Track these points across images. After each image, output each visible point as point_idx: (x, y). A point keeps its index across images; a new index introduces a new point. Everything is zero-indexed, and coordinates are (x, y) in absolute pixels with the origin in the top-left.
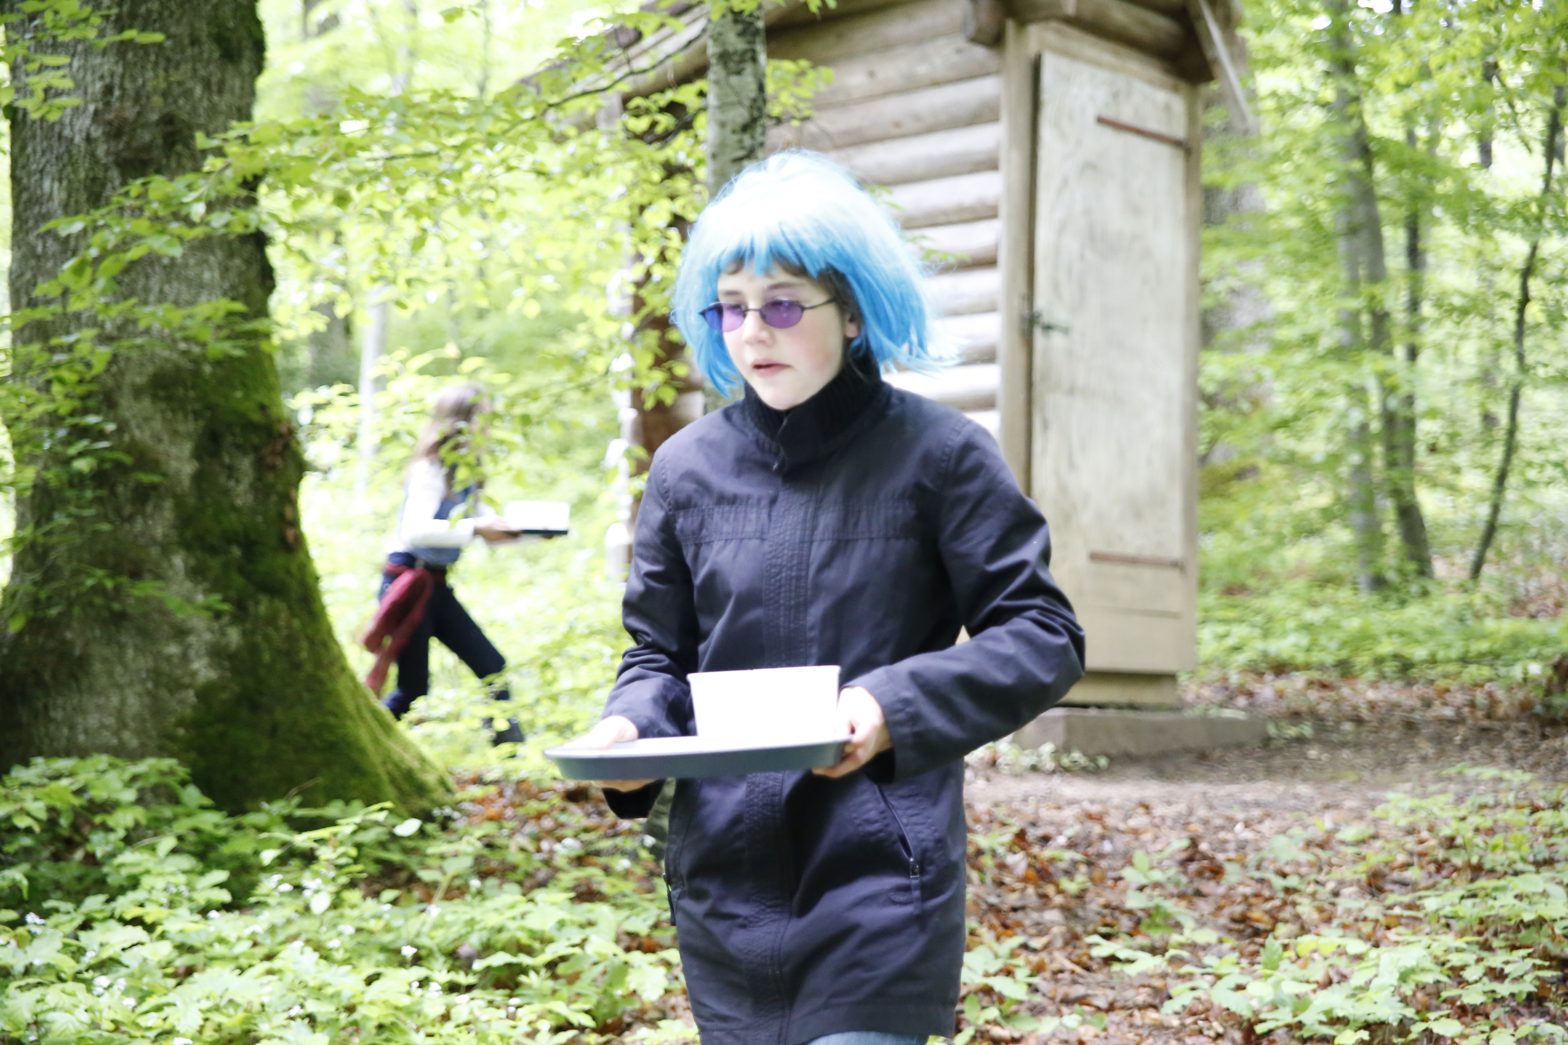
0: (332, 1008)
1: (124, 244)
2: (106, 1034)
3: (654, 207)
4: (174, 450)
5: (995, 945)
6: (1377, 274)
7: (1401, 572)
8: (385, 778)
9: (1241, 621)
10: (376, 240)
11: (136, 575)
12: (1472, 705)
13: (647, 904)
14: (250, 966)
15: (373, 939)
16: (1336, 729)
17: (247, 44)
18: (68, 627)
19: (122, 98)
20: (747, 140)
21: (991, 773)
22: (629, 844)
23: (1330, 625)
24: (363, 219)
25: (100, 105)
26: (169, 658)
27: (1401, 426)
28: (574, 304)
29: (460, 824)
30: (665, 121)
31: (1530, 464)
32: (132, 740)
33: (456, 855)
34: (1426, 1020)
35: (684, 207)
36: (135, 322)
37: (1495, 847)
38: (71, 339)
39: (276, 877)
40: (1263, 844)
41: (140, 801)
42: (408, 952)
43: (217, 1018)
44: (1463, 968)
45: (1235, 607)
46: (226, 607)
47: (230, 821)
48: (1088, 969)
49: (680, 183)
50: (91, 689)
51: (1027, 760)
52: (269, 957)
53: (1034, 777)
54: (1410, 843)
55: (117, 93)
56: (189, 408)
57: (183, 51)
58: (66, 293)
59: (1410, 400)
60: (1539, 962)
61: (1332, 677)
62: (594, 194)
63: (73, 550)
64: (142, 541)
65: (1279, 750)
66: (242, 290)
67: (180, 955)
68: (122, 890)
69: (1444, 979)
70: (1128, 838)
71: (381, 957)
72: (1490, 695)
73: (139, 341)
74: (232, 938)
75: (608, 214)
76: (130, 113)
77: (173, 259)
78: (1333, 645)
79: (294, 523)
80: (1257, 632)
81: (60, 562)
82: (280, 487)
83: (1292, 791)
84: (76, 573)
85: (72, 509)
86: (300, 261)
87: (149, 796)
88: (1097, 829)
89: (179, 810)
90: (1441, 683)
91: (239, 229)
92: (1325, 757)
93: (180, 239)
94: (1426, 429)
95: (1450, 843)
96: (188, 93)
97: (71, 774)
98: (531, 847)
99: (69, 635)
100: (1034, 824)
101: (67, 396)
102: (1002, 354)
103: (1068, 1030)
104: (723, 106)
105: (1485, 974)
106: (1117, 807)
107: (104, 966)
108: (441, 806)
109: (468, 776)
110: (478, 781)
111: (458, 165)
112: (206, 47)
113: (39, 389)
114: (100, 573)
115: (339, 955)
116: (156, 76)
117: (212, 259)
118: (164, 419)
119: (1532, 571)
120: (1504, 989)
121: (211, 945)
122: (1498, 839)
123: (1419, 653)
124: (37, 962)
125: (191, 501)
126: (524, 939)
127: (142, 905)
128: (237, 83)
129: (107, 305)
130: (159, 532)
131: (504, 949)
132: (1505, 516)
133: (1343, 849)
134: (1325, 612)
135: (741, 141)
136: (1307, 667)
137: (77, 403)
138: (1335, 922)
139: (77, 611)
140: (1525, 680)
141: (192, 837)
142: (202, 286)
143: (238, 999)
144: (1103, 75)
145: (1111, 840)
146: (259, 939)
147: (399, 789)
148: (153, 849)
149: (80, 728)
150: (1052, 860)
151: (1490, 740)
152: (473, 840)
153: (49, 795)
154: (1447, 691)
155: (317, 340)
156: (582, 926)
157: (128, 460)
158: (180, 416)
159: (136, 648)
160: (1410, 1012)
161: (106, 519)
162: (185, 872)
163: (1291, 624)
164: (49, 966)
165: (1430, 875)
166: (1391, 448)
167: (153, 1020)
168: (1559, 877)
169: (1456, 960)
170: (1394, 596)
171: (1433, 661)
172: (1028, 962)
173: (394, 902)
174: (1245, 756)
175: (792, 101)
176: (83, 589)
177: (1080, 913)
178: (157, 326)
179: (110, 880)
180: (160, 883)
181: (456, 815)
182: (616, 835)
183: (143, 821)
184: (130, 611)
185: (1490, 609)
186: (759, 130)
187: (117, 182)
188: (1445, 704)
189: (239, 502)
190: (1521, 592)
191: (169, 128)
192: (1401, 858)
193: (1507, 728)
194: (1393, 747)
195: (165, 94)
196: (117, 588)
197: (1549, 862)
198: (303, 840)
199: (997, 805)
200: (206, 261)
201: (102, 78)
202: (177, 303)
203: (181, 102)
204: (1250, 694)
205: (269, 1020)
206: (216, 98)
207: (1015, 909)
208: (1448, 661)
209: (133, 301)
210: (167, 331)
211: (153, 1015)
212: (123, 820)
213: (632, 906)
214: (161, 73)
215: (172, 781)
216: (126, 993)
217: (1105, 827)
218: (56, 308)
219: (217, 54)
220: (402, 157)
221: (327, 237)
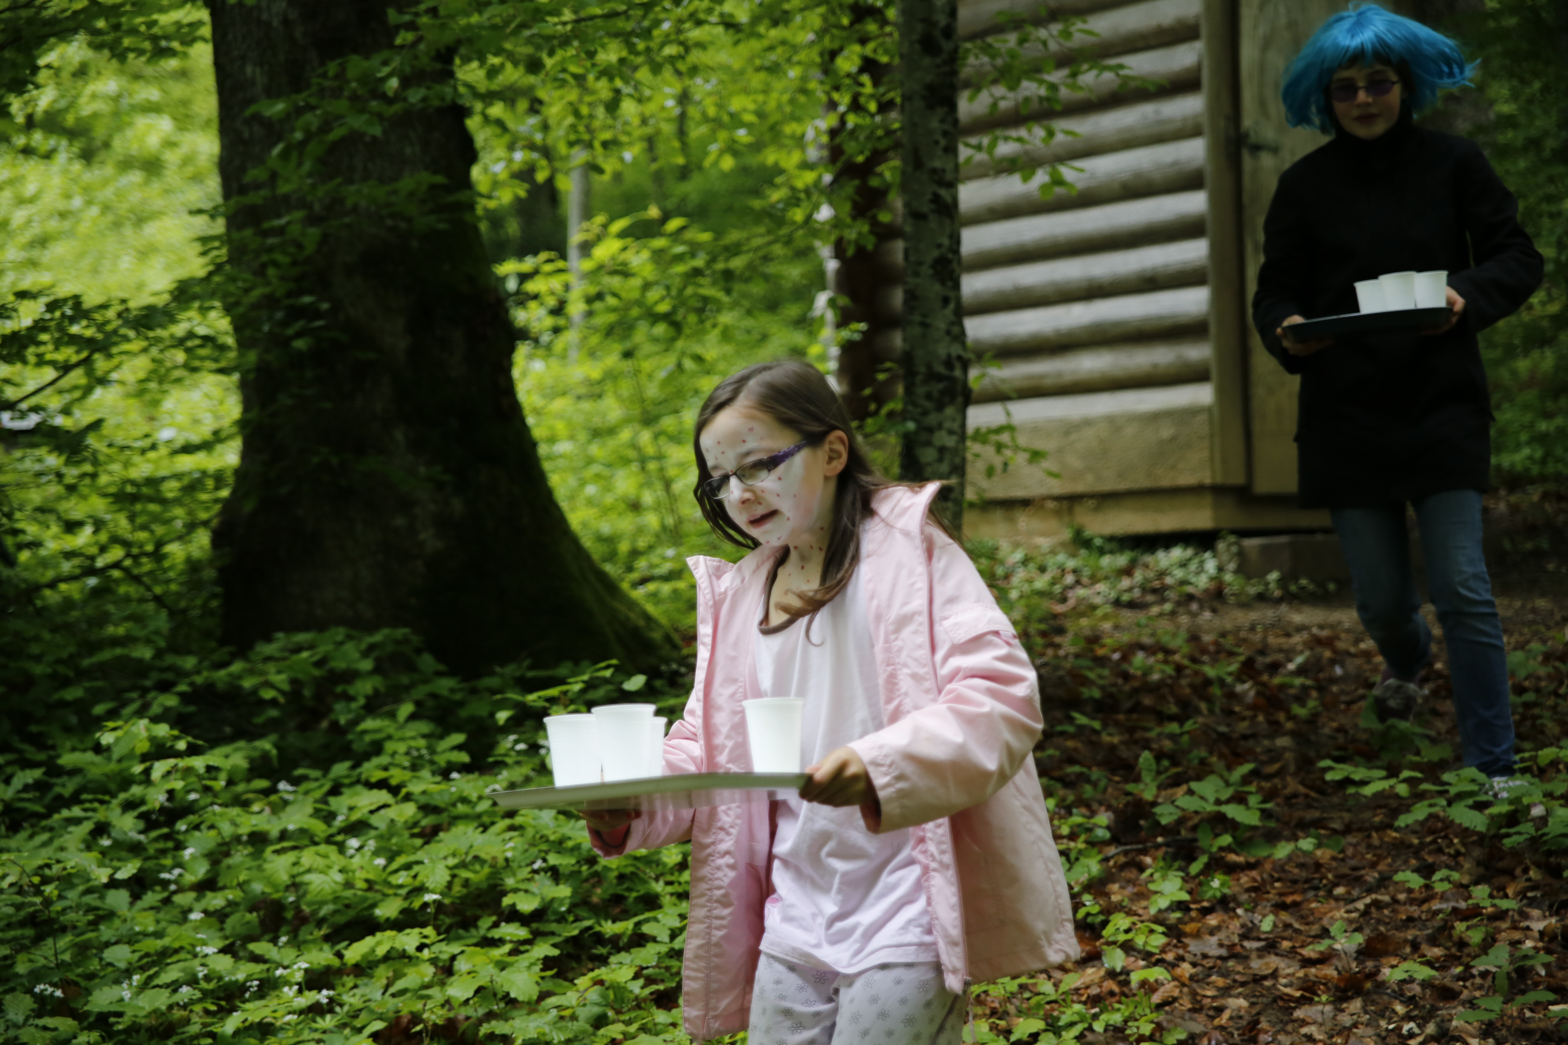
0: (573, 861)
1: (326, 127)
2: (360, 893)
3: (846, 52)
4: (388, 326)
5: (1225, 773)
8: (611, 636)
10: (571, 104)
11: (360, 450)
14: (493, 823)
18: (299, 504)
21: (1217, 604)
24: (557, 84)
26: (396, 531)
28: (771, 157)
32: (367, 612)
35: (875, 51)
36: (342, 201)
38: (283, 221)
39: (512, 737)
41: (377, 670)
43: (464, 874)
46: (448, 478)
47: (465, 685)
48: (1322, 792)
49: (870, 26)
50: (325, 564)
51: (1252, 590)
52: (511, 814)
53: (1261, 605)
56: (400, 283)
58: (274, 176)
62: (784, 42)
63: (298, 429)
64: (363, 417)
65: (1516, 564)
66: (443, 162)
67: (426, 816)
68: (367, 756)
70: (1358, 661)
73: (347, 220)
74: (474, 797)
75: (799, 63)
77: (374, 138)
79: (509, 391)
81: (287, 442)
82: (492, 356)
83: (1529, 606)
84: (302, 451)
85: (295, 390)
86: (498, 131)
87: (386, 665)
88: (1328, 654)
89: (416, 677)
91: (436, 103)
93: (380, 117)
97: (311, 647)
99: (300, 513)
100: (1262, 652)
101: (282, 278)
102: (1208, 178)
103: (1305, 853)
106: (1348, 631)
107: (357, 828)
108: (667, 662)
111: (646, 23)
113: (255, 274)
114: (325, 450)
117: (412, 134)
118: (377, 296)
121: (454, 805)
124: (291, 827)
125: (408, 375)
127: (386, 769)
129: (314, 186)
130: (379, 407)
134: (1559, 421)
137: (292, 285)
141: (430, 703)
142: (404, 161)
143: (483, 855)
145: (1342, 665)
147: (625, 646)
148: (392, 715)
149: (317, 602)
150: (1283, 687)
153: (290, 668)
155: (522, 207)
157: (344, 338)
158: (391, 292)
159: (365, 521)
161: (327, 397)
162: (424, 736)
164: (302, 831)
167: (402, 878)
172: (1260, 790)
176: (310, 467)
177: (1313, 738)
178: (363, 204)
179: (355, 747)
180: (402, 748)
181: (683, 670)
183: (382, 689)
184: (356, 486)
187: (315, 63)
189: (454, 374)
191: (363, 6)
196: (343, 465)
198: (534, 699)
199: (1223, 635)
200: (406, 137)
202: (382, 181)
205: (514, 874)
207: (1245, 737)
209: (339, 180)
210: (373, 208)
211: (403, 873)
212: (363, 688)
215: (407, 649)
216: (376, 853)
217: (1335, 651)
218: (263, 192)
220: (592, 18)
221: (523, 105)
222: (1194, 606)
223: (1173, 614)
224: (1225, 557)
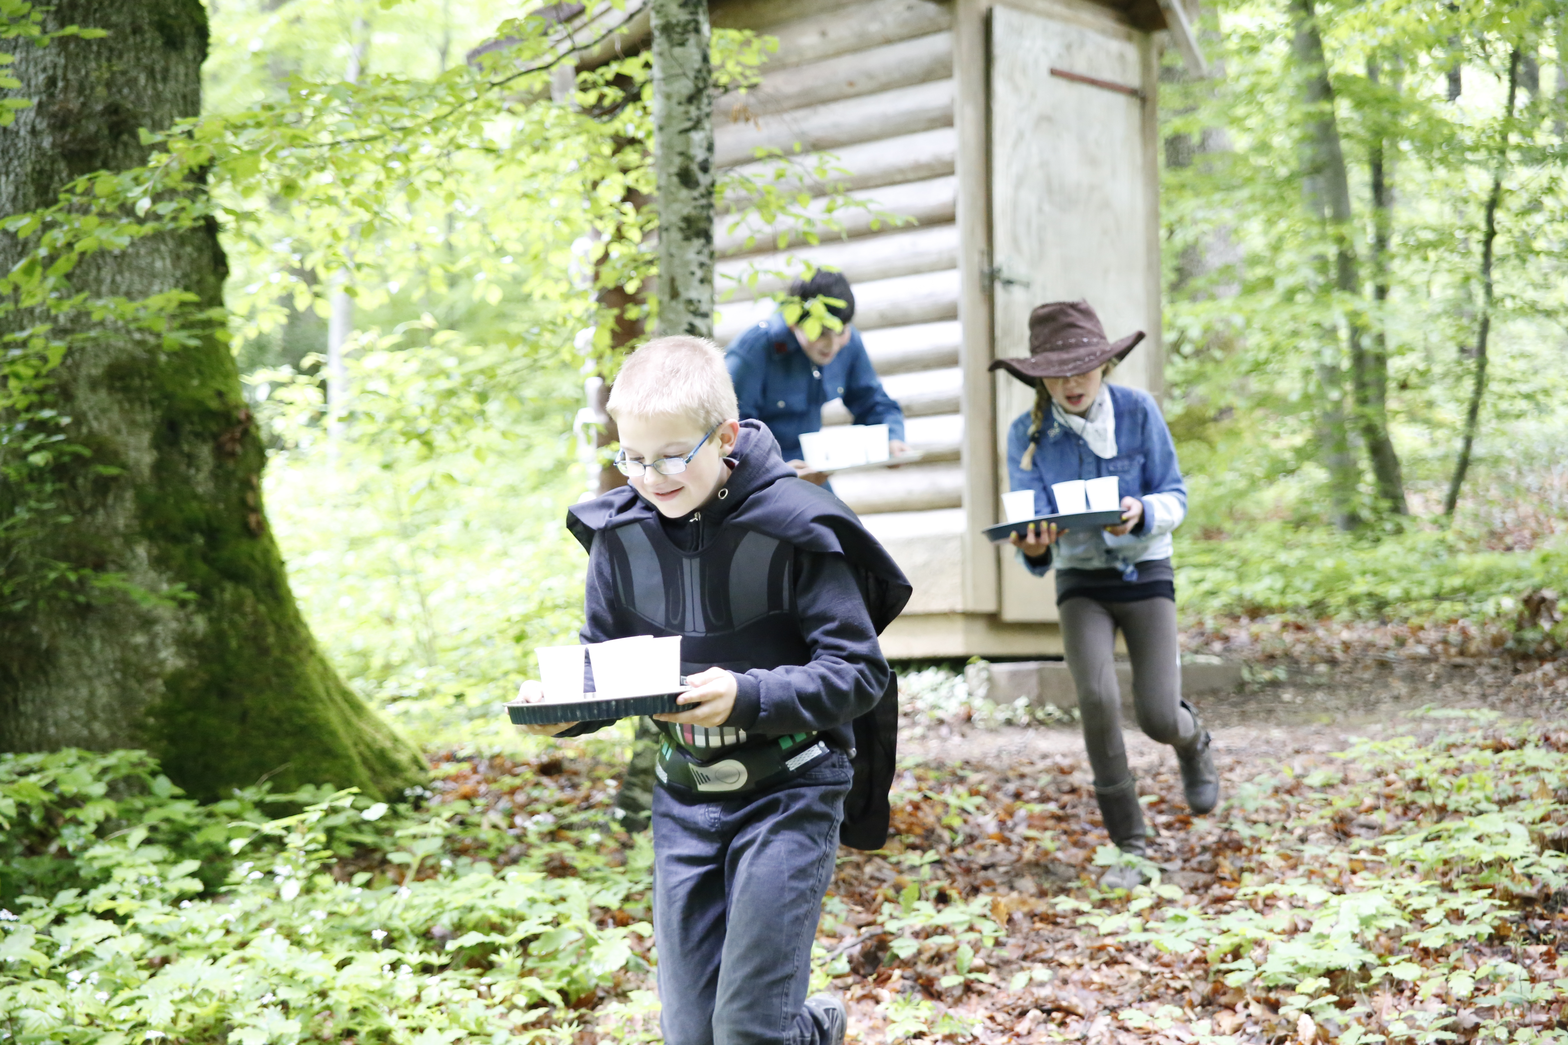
0: (304, 994)
2: (80, 1028)
3: (607, 181)
4: (132, 441)
6: (1341, 215)
7: (1375, 510)
8: (357, 759)
9: (1214, 565)
11: (100, 567)
12: (1445, 642)
13: (619, 878)
14: (223, 955)
15: (346, 923)
16: (1310, 671)
17: (189, 29)
18: (34, 620)
19: (65, 89)
20: (693, 112)
21: (966, 729)
22: (600, 817)
23: (1304, 566)
24: (312, 204)
25: (44, 97)
26: (136, 649)
27: (1370, 364)
29: (433, 803)
30: (613, 94)
31: (1501, 397)
32: (102, 732)
33: (424, 837)
34: (1386, 965)
35: (636, 181)
36: (88, 314)
37: (1460, 788)
38: (24, 334)
39: (248, 865)
40: (1232, 792)
41: (112, 792)
42: (379, 935)
43: (189, 1009)
44: (1424, 911)
45: (1210, 551)
46: (191, 596)
47: (201, 809)
49: (631, 156)
50: (60, 681)
51: (1002, 715)
52: (243, 945)
53: (1010, 730)
54: (1377, 785)
55: (60, 84)
56: (146, 397)
57: (125, 39)
58: (17, 290)
59: (1380, 339)
60: (1497, 902)
61: (1306, 618)
62: (545, 169)
63: (36, 544)
64: (104, 532)
65: (1254, 693)
66: (195, 277)
67: (154, 946)
68: (95, 883)
69: (1405, 924)
71: (353, 940)
72: (1464, 632)
73: (93, 334)
74: (204, 928)
75: (561, 191)
76: (74, 104)
77: (122, 250)
78: (1308, 586)
79: (257, 509)
80: (1232, 576)
81: (23, 556)
82: (240, 474)
83: (1264, 736)
84: (40, 566)
85: (32, 503)
86: (251, 245)
87: (121, 786)
89: (150, 800)
90: (1416, 621)
92: (1299, 700)
94: (1396, 366)
95: (1418, 785)
96: (132, 83)
97: (41, 770)
98: (503, 823)
99: (35, 629)
101: (24, 392)
102: (963, 311)
104: (668, 79)
105: (1447, 916)
107: (79, 959)
108: (413, 784)
109: (443, 752)
110: (452, 758)
111: (405, 147)
112: (148, 35)
114: (63, 566)
115: (311, 941)
116: (100, 67)
117: (163, 247)
118: (122, 409)
119: (1509, 504)
120: (1462, 931)
121: (184, 934)
122: (1463, 779)
123: (1393, 591)
124: (10, 958)
125: (152, 491)
126: (496, 918)
127: (113, 898)
128: (182, 70)
129: (59, 300)
130: (121, 522)
131: (476, 928)
132: (1478, 449)
133: (1312, 795)
134: (1299, 553)
135: (687, 113)
136: (1282, 609)
137: (34, 398)
138: (1301, 869)
139: (41, 604)
140: (1498, 615)
141: (164, 828)
142: (154, 275)
143: (211, 988)
144: (1055, 26)
146: (232, 927)
147: (372, 769)
148: (123, 840)
149: (50, 721)
151: (1463, 677)
152: (441, 821)
153: (17, 792)
154: (1422, 628)
156: (553, 903)
157: (87, 452)
158: (137, 406)
159: (103, 639)
160: (1370, 958)
161: (67, 511)
162: (155, 863)
163: (1265, 567)
164: (23, 962)
165: (1397, 817)
166: (1361, 385)
167: (127, 1013)
168: (1521, 816)
169: (1417, 903)
170: (1369, 534)
171: (1407, 599)
173: (368, 885)
174: (1221, 701)
175: (739, 69)
176: (46, 583)
178: (111, 317)
179: (82, 873)
180: (132, 875)
181: (428, 794)
182: (590, 807)
183: (116, 813)
184: (94, 602)
185: (1462, 545)
186: (705, 101)
187: (64, 175)
188: (1419, 642)
189: (200, 490)
190: (1498, 526)
191: (114, 118)
192: (1369, 801)
193: (1480, 664)
194: (1366, 687)
195: (109, 85)
196: (81, 581)
197: (1514, 800)
198: (272, 827)
200: (158, 250)
201: (44, 70)
202: (129, 296)
203: (126, 91)
204: (1226, 639)
205: (243, 1008)
206: (160, 86)
207: (985, 868)
208: (1424, 598)
209: (85, 294)
210: (120, 323)
211: (125, 1008)
212: (93, 813)
213: (604, 880)
214: (104, 64)
215: (141, 771)
216: (99, 987)
218: (9, 305)
219: (159, 43)
222: (944, 730)
223: (923, 737)
224: (975, 682)
